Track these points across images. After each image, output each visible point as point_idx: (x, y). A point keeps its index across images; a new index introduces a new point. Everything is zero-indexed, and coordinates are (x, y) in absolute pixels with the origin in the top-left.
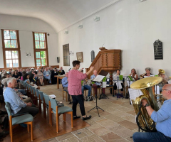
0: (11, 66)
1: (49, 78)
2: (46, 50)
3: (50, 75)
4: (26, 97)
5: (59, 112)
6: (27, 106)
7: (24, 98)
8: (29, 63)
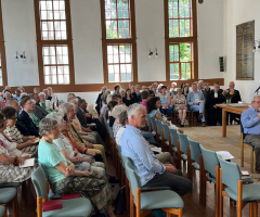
0: (117, 80)
1: (201, 109)
2: (193, 39)
3: (202, 103)
4: (159, 150)
5: (244, 197)
6: (167, 171)
7: (156, 153)
8: (153, 73)
